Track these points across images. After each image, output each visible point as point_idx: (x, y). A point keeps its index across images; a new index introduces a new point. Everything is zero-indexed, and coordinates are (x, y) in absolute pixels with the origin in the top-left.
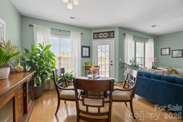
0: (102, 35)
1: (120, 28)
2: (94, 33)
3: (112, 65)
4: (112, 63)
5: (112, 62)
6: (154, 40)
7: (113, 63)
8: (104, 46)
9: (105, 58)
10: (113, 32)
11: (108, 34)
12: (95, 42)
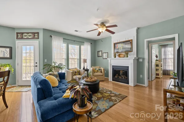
0: (26, 36)
1: (44, 29)
2: (17, 33)
3: (36, 66)
4: (36, 65)
5: (36, 63)
6: (91, 43)
7: (38, 64)
8: (29, 47)
9: (30, 60)
10: (38, 33)
11: (32, 35)
12: (19, 43)
